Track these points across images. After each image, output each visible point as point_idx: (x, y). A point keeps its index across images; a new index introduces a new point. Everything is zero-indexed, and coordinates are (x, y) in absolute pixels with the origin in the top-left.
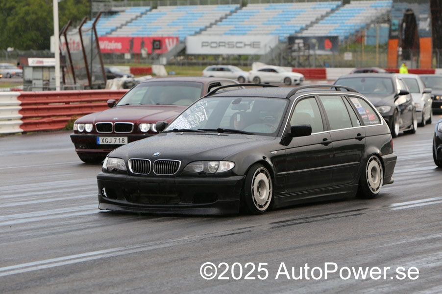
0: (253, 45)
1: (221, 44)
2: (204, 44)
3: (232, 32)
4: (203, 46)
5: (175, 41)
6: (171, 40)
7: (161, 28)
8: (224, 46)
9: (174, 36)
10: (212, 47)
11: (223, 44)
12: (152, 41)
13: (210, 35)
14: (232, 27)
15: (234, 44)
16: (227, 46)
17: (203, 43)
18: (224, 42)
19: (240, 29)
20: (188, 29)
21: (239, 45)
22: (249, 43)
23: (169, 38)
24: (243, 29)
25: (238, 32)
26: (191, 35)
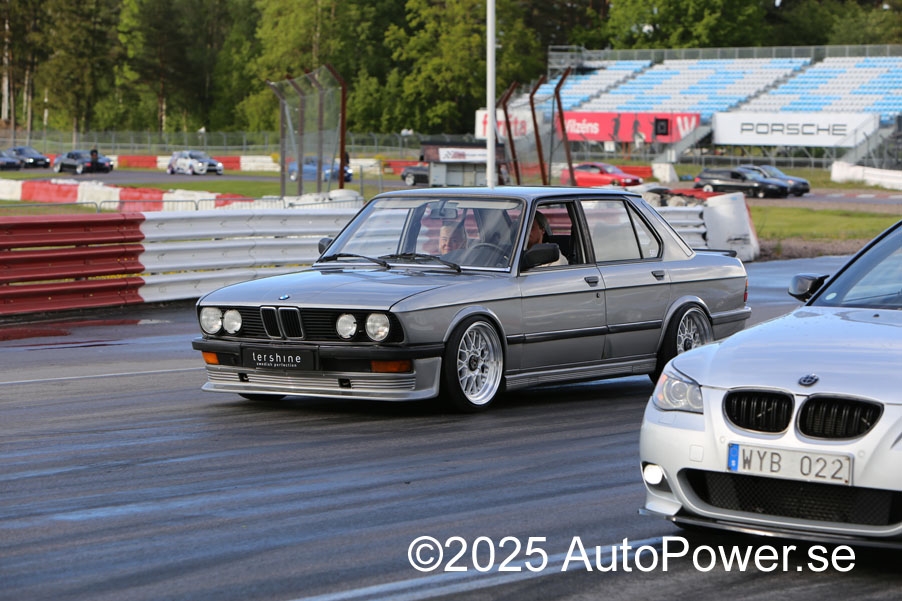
0: (833, 130)
1: (775, 128)
2: (746, 127)
3: (796, 106)
4: (743, 130)
5: (694, 120)
6: (686, 119)
7: (669, 98)
8: (782, 131)
9: (693, 112)
10: (759, 133)
11: (780, 128)
12: (653, 121)
13: (756, 111)
14: (795, 98)
15: (800, 127)
16: (786, 131)
17: (743, 124)
18: (782, 125)
19: (810, 101)
20: (716, 101)
21: (807, 129)
22: (827, 127)
23: (682, 115)
24: (816, 101)
25: (806, 107)
26: (722, 111)
